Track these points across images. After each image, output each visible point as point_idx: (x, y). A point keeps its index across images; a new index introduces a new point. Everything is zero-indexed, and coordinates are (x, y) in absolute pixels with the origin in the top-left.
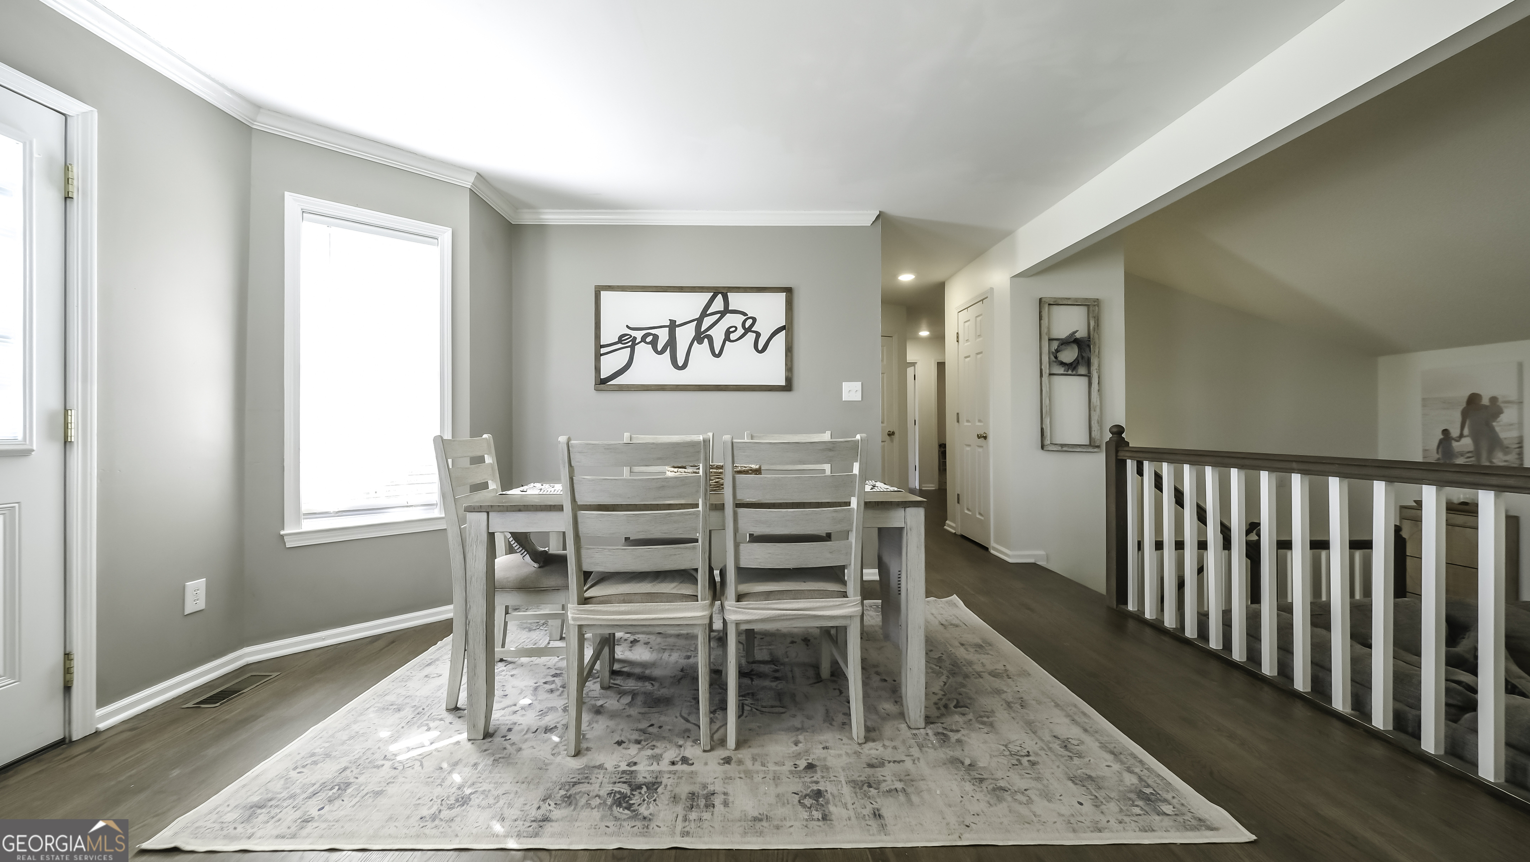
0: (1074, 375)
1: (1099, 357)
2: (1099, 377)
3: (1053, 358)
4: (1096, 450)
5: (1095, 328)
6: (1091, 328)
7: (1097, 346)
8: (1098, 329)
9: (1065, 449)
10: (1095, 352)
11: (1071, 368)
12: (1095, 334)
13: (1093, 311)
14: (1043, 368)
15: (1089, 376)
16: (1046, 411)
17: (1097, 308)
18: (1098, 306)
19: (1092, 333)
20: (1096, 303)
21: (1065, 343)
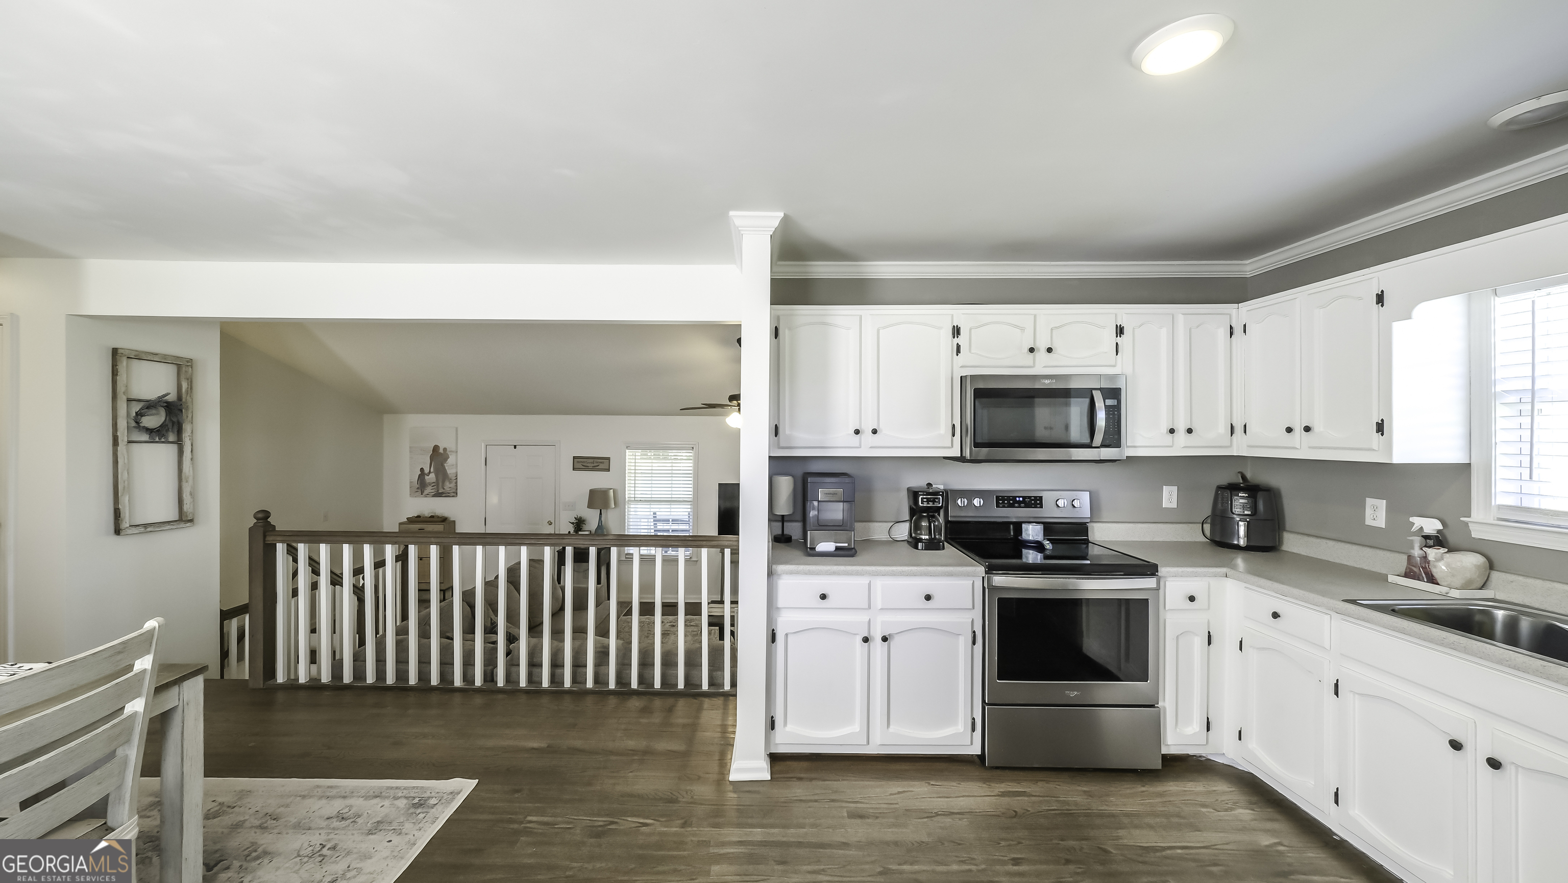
0: (163, 442)
1: (192, 423)
2: (192, 445)
3: (133, 424)
4: (188, 524)
5: (188, 391)
6: (184, 390)
7: (190, 411)
8: (191, 392)
9: (149, 529)
10: (187, 416)
11: (157, 434)
12: (188, 398)
13: (186, 371)
14: (119, 434)
15: (179, 442)
16: (124, 487)
17: (190, 369)
18: (192, 368)
19: (184, 396)
20: (189, 364)
21: (150, 406)
